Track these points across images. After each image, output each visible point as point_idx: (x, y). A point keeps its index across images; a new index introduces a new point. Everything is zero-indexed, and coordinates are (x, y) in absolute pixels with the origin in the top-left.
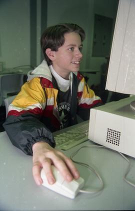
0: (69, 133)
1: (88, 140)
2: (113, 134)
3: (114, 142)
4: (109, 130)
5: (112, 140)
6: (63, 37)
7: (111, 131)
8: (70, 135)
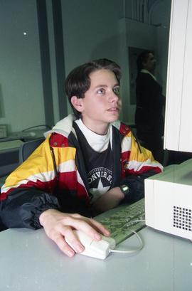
0: (115, 218)
1: (145, 226)
2: (182, 214)
3: (185, 227)
4: (176, 209)
5: (182, 223)
6: (89, 78)
7: (179, 210)
8: (117, 221)
